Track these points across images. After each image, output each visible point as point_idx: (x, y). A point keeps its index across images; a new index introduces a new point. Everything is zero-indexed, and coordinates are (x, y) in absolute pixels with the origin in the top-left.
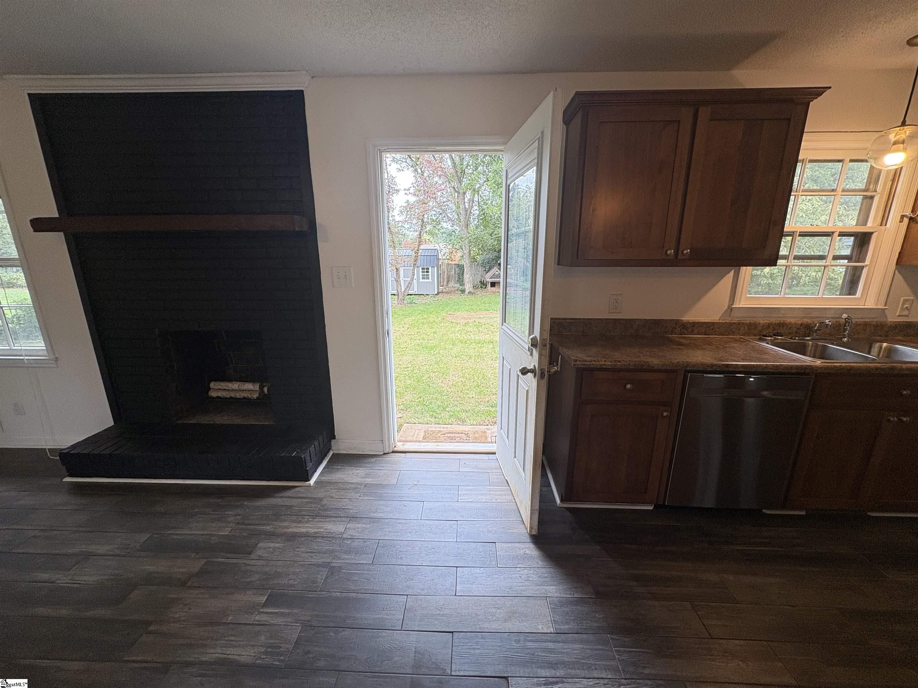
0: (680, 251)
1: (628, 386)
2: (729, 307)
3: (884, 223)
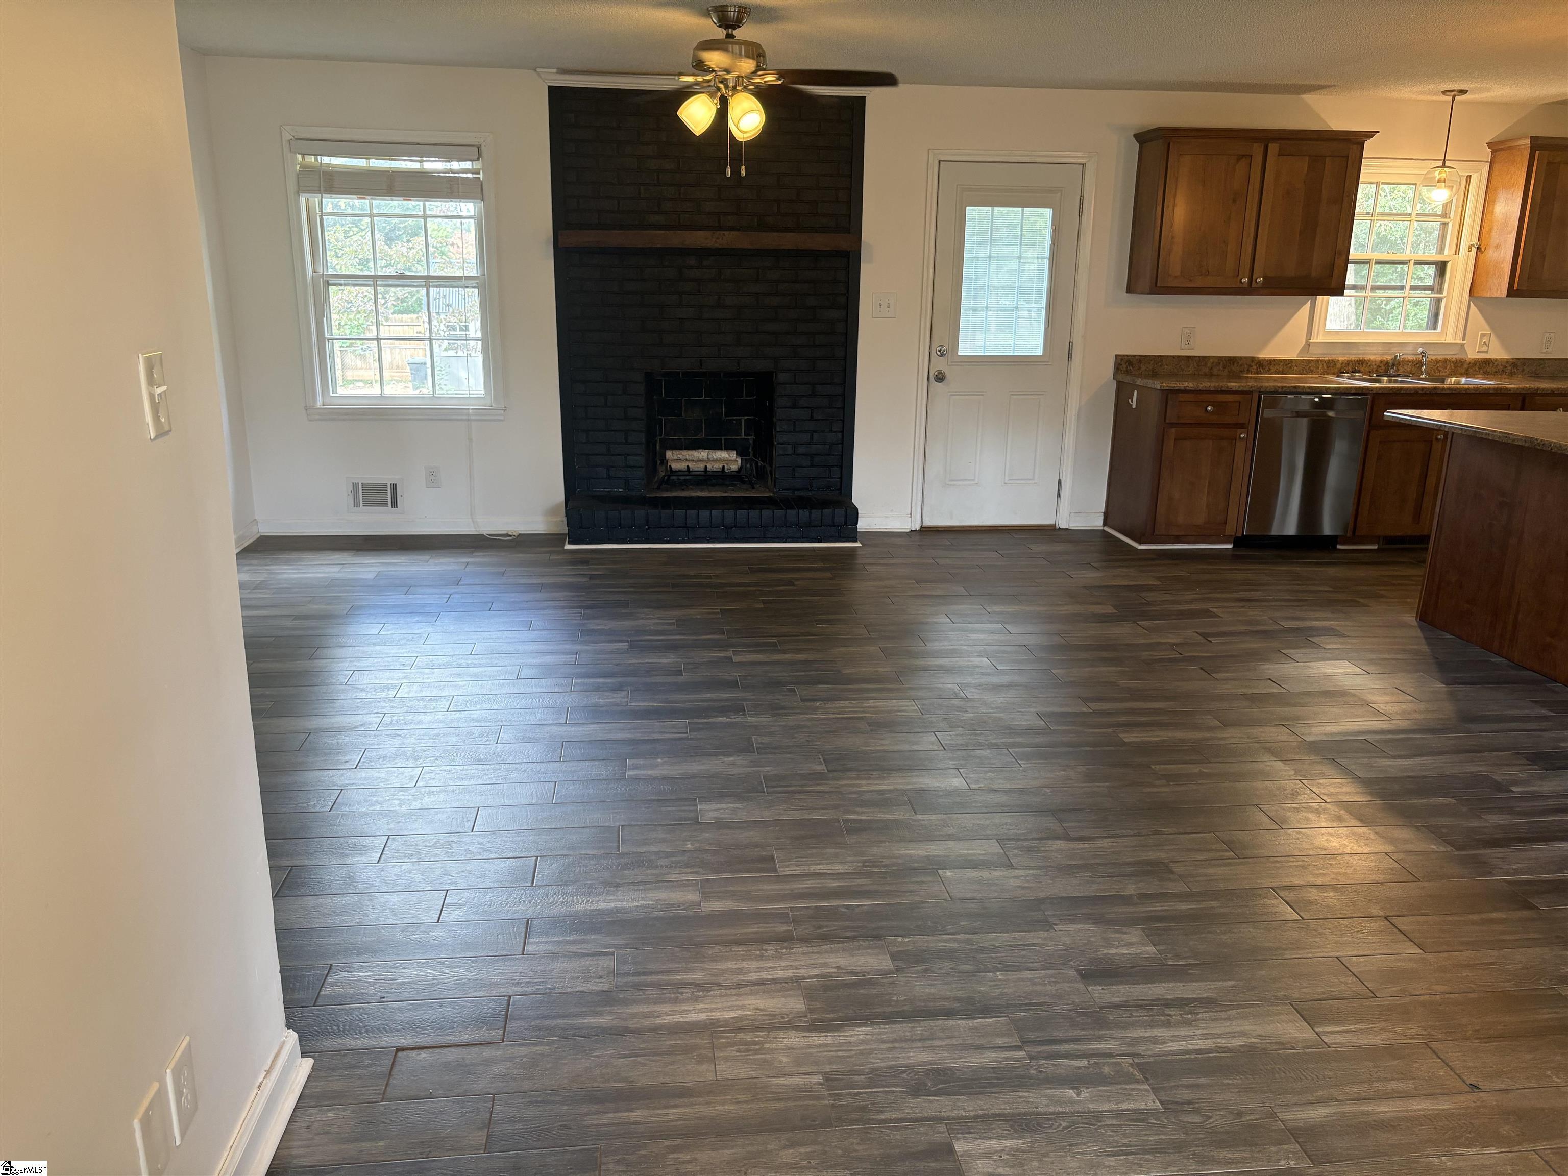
0: (1254, 279)
1: (1209, 408)
2: (1306, 341)
3: (1457, 252)
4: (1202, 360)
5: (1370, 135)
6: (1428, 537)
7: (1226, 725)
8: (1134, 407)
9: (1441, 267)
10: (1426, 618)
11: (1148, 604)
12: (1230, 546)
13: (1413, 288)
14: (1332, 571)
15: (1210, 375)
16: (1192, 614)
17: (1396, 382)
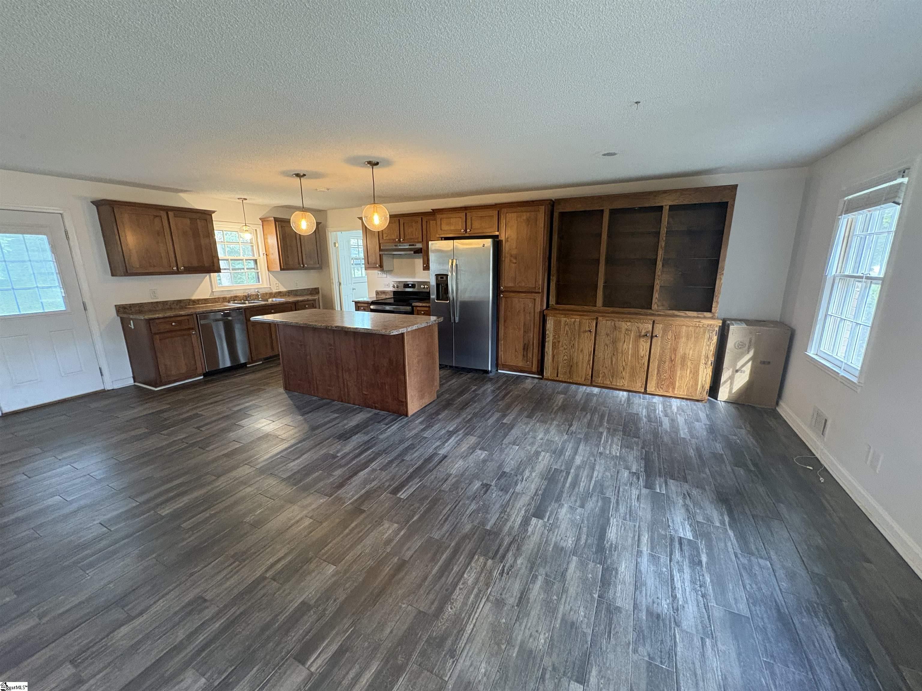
0: (179, 268)
1: (173, 324)
2: (211, 291)
3: (259, 256)
4: (165, 303)
5: (214, 212)
6: (279, 354)
7: (219, 476)
8: (133, 328)
9: (256, 261)
10: (287, 388)
11: (166, 419)
12: (202, 377)
13: (247, 269)
14: (247, 377)
15: (171, 309)
16: (190, 418)
17: (251, 303)
